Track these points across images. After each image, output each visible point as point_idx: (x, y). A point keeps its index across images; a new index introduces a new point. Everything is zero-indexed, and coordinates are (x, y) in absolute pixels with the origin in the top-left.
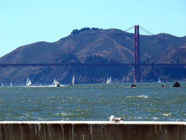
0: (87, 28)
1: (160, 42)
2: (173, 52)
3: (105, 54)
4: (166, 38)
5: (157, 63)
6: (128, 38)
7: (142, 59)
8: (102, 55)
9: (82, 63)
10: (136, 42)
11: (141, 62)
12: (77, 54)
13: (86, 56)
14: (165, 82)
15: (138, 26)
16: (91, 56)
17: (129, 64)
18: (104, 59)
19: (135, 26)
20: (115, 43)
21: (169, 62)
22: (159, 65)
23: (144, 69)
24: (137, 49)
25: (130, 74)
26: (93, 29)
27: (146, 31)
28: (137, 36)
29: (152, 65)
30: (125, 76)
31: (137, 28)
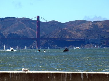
0: (9, 17)
1: (51, 26)
2: (59, 32)
3: (19, 32)
4: (55, 23)
5: (50, 38)
6: (33, 23)
7: (41, 35)
8: (17, 33)
9: (6, 37)
10: (37, 25)
11: (40, 37)
12: (3, 32)
13: (8, 33)
14: (54, 48)
15: (39, 16)
16: (11, 33)
17: (33, 38)
18: (19, 35)
19: (37, 17)
20: (25, 26)
21: (57, 37)
22: (51, 39)
23: (42, 41)
24: (38, 30)
25: (34, 44)
26: (12, 18)
27: (43, 19)
28: (38, 22)
29: (47, 39)
30: (31, 45)
31: (38, 17)
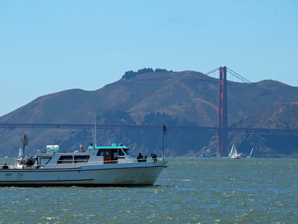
0: (149, 69)
1: (263, 94)
2: (281, 111)
3: (175, 111)
4: (273, 88)
6: (212, 87)
8: (170, 113)
9: (138, 124)
12: (131, 110)
13: (145, 114)
15: (225, 68)
16: (152, 114)
17: (212, 128)
18: (173, 119)
19: (221, 68)
20: (192, 94)
21: (273, 127)
22: (258, 130)
23: (233, 136)
24: (223, 104)
25: (212, 143)
26: (158, 70)
27: (237, 75)
28: (223, 83)
29: (247, 130)
30: (204, 148)
31: (223, 70)
